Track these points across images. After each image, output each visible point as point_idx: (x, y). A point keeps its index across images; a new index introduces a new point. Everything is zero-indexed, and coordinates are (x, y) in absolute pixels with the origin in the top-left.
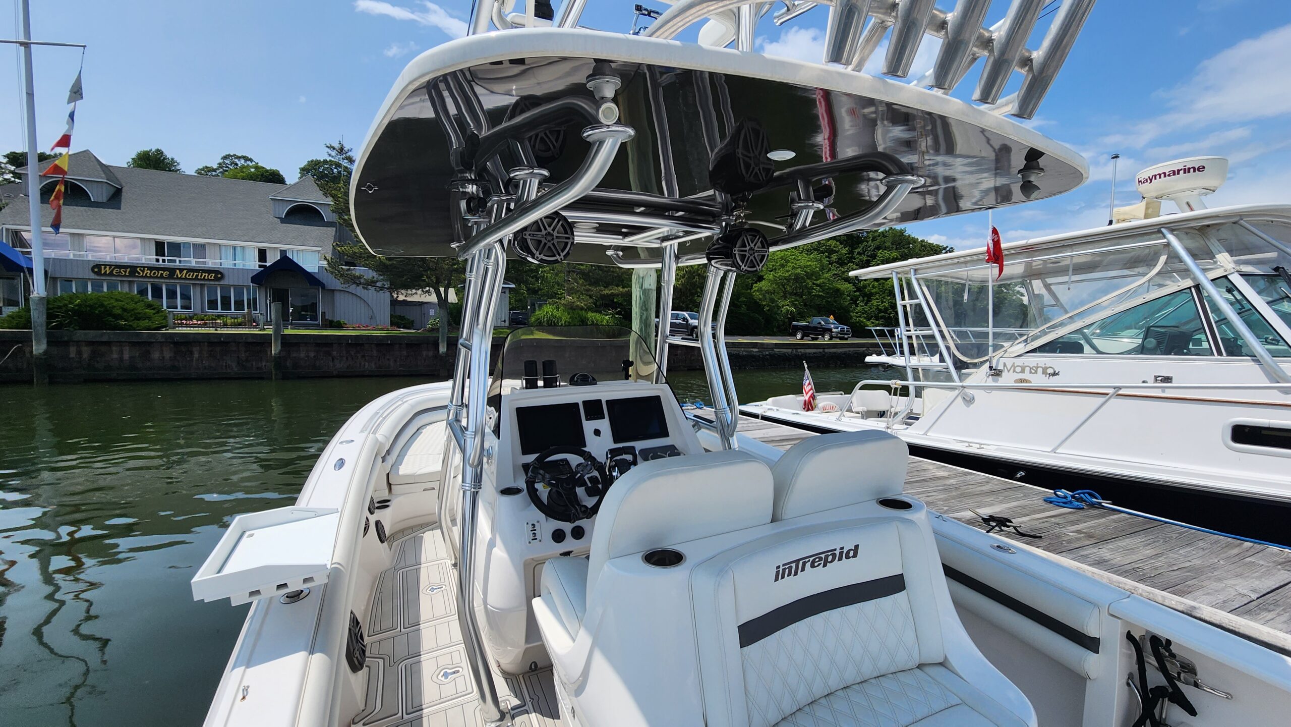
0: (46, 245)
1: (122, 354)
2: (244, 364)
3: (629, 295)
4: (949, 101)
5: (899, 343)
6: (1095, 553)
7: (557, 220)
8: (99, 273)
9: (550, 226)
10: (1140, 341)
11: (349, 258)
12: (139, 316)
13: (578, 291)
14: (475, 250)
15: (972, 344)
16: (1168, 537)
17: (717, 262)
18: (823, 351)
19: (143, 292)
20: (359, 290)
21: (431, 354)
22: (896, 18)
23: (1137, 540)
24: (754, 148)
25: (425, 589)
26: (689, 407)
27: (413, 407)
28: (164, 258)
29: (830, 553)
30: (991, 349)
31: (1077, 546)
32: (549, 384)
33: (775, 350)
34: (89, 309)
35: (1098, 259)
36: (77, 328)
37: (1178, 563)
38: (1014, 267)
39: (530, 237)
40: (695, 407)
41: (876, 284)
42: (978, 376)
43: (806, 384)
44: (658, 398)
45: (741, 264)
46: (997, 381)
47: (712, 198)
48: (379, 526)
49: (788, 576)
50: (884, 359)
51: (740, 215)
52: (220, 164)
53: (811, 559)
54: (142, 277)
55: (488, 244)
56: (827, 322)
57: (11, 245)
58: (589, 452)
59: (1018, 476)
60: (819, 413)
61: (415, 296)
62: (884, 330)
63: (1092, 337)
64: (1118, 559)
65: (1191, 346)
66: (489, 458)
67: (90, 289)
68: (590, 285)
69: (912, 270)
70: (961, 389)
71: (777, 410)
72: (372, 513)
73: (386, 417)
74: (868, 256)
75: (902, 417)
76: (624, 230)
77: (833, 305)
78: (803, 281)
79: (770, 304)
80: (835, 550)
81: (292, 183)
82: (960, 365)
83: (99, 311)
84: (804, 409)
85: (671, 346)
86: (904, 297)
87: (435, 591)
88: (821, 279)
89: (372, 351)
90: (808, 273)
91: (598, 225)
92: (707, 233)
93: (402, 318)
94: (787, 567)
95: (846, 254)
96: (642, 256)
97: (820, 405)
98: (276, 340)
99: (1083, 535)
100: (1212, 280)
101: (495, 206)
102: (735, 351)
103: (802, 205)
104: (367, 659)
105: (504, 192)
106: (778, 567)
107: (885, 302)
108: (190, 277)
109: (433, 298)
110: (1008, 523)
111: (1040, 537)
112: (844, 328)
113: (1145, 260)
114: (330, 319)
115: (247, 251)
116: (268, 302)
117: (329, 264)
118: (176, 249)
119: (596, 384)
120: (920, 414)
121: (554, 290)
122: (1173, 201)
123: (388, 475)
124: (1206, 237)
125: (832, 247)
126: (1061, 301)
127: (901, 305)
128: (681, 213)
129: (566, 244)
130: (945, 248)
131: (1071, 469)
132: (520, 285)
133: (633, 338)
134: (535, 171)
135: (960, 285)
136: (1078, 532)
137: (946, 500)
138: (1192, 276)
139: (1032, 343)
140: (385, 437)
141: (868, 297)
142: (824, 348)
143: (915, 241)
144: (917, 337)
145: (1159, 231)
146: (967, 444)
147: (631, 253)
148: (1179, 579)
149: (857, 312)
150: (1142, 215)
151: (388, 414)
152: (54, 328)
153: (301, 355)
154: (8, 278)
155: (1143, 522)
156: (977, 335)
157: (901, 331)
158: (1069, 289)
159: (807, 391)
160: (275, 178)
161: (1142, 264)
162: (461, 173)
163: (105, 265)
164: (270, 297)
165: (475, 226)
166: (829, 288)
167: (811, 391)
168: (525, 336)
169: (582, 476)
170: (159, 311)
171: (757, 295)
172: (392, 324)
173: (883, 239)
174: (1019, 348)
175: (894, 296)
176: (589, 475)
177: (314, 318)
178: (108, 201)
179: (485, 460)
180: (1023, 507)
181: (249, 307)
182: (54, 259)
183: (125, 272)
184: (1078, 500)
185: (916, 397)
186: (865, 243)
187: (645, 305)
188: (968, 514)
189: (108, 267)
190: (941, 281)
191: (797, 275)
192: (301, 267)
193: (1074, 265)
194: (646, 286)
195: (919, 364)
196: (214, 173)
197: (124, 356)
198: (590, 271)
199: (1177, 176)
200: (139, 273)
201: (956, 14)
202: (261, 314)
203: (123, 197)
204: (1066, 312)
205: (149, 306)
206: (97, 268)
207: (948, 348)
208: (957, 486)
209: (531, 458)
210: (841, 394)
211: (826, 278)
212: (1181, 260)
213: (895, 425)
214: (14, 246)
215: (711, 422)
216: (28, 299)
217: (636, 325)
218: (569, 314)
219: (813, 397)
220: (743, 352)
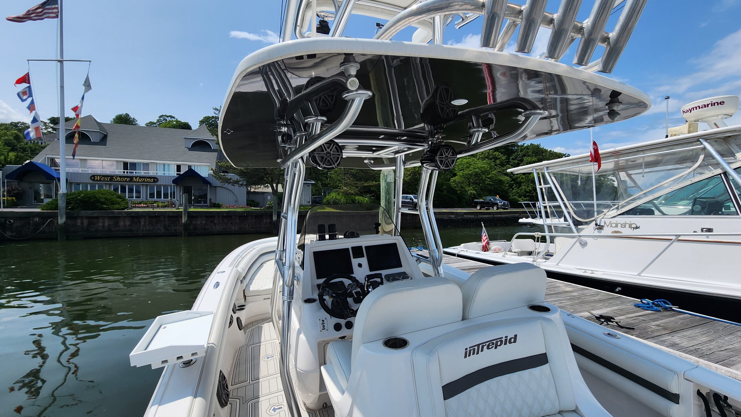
0: (67, 165)
1: (104, 223)
2: (167, 228)
3: (379, 186)
4: (558, 65)
5: (539, 211)
6: (669, 339)
7: (332, 145)
8: (94, 180)
9: (328, 148)
10: (690, 208)
11: (224, 169)
12: (114, 202)
13: (350, 184)
14: (290, 163)
15: (584, 211)
16: (717, 329)
17: (427, 165)
18: (493, 216)
19: (116, 190)
20: (230, 186)
21: (268, 221)
22: (522, 19)
23: (697, 331)
24: (446, 99)
25: (264, 357)
26: (414, 250)
27: (258, 251)
28: (127, 171)
29: (498, 340)
30: (596, 213)
31: (658, 334)
32: (332, 237)
33: (464, 216)
34: (88, 199)
35: (660, 158)
36: (81, 209)
37: (725, 346)
38: (607, 165)
39: (317, 155)
40: (418, 250)
41: (524, 177)
42: (589, 230)
43: (484, 236)
44: (395, 245)
45: (440, 165)
46: (600, 232)
47: (423, 128)
48: (239, 320)
49: (473, 354)
50: (530, 220)
51: (439, 137)
52: (158, 120)
53: (487, 344)
54: (116, 181)
55: (295, 160)
56: (495, 199)
57: (49, 166)
58: (355, 277)
59: (617, 290)
60: (492, 253)
61: (260, 189)
62: (529, 203)
63: (660, 205)
64: (685, 343)
65: (723, 210)
66: (298, 281)
67: (89, 188)
68: (357, 181)
69: (545, 168)
70: (579, 237)
71: (467, 251)
72: (235, 313)
73: (243, 257)
74: (518, 161)
75: (542, 254)
76: (374, 149)
77: (498, 189)
78: (480, 176)
79: (461, 189)
80: (502, 338)
81: (195, 129)
82: (577, 223)
83: (93, 200)
84: (483, 250)
85: (403, 214)
86: (541, 184)
87: (269, 359)
88: (490, 174)
89: (236, 220)
90: (483, 171)
91: (358, 146)
92: (420, 148)
93: (253, 201)
94: (472, 349)
95: (505, 159)
96: (385, 162)
97: (492, 248)
98: (185, 214)
99: (661, 328)
100: (734, 169)
101: (299, 138)
102: (440, 217)
103: (475, 130)
104: (230, 399)
105: (303, 130)
106: (466, 349)
107: (529, 187)
108: (141, 181)
109: (270, 190)
110: (612, 320)
111: (633, 329)
112: (505, 203)
113: (692, 158)
114: (214, 202)
115: (171, 166)
116: (181, 194)
117: (214, 172)
118: (134, 166)
119: (359, 237)
120: (553, 253)
121: (337, 184)
122: (706, 123)
123: (244, 290)
124: (728, 143)
125: (496, 156)
126: (638, 184)
127: (539, 188)
128: (405, 138)
129: (338, 158)
130: (564, 155)
131: (651, 286)
132: (317, 182)
133: (381, 210)
134: (319, 118)
135: (575, 176)
136: (658, 326)
137: (572, 305)
138: (721, 167)
139: (622, 209)
140: (243, 269)
141: (519, 184)
142: (494, 215)
143: (546, 151)
144: (550, 207)
145: (698, 141)
146: (584, 271)
147: (379, 161)
148: (726, 356)
149: (513, 194)
150: (687, 132)
151: (245, 256)
152: (69, 209)
153: (198, 222)
154: (47, 183)
155: (700, 320)
156: (586, 205)
157: (540, 204)
158: (643, 176)
159: (484, 240)
160: (186, 126)
161: (688, 161)
162: (278, 121)
163: (97, 176)
164: (182, 191)
165: (289, 150)
166: (496, 180)
167: (487, 240)
168: (319, 210)
169: (351, 291)
170: (124, 199)
171: (453, 185)
172: (247, 205)
173: (527, 150)
174: (614, 212)
175: (535, 183)
176: (356, 291)
177: (205, 202)
178: (100, 141)
179: (295, 282)
180: (621, 310)
181: (171, 197)
182: (72, 173)
183: (107, 179)
184: (656, 305)
185: (551, 243)
186: (516, 153)
187: (388, 191)
188: (587, 314)
189: (99, 176)
190: (563, 174)
191: (476, 172)
192: (199, 174)
193: (645, 162)
194: (388, 180)
195: (552, 223)
196: (155, 125)
197: (105, 224)
198: (357, 173)
199: (707, 108)
200: (114, 179)
201: (559, 14)
202: (177, 200)
203: (108, 139)
204: (642, 190)
205: (119, 197)
206: (93, 177)
207: (569, 213)
208: (578, 297)
209: (321, 281)
210: (505, 242)
211: (493, 174)
212: (714, 158)
213: (538, 260)
214: (51, 167)
215: (427, 258)
216: (57, 195)
217: (383, 203)
218: (345, 197)
219: (488, 243)
220: (445, 217)
